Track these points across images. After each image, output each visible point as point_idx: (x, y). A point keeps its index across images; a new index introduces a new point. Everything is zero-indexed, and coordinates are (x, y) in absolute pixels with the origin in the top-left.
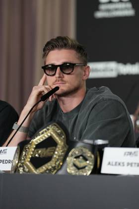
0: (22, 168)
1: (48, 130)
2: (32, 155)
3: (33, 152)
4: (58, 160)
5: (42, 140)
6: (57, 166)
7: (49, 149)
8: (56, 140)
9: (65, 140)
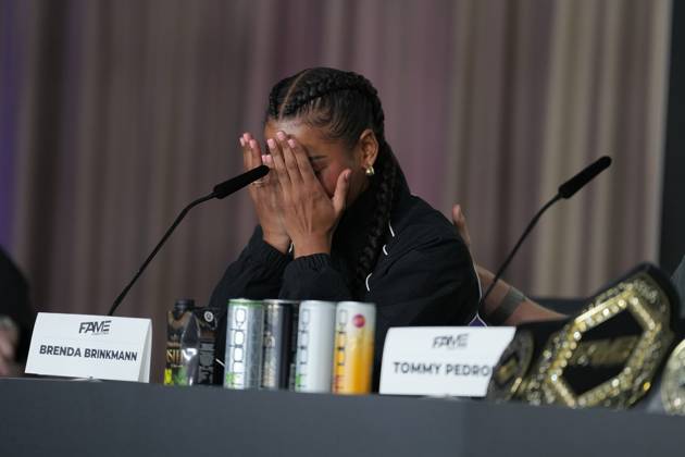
0: (537, 394)
1: (622, 291)
2: (568, 360)
3: (573, 351)
4: (641, 371)
5: (600, 320)
6: (635, 389)
7: (618, 343)
8: (642, 319)
9: (667, 319)
